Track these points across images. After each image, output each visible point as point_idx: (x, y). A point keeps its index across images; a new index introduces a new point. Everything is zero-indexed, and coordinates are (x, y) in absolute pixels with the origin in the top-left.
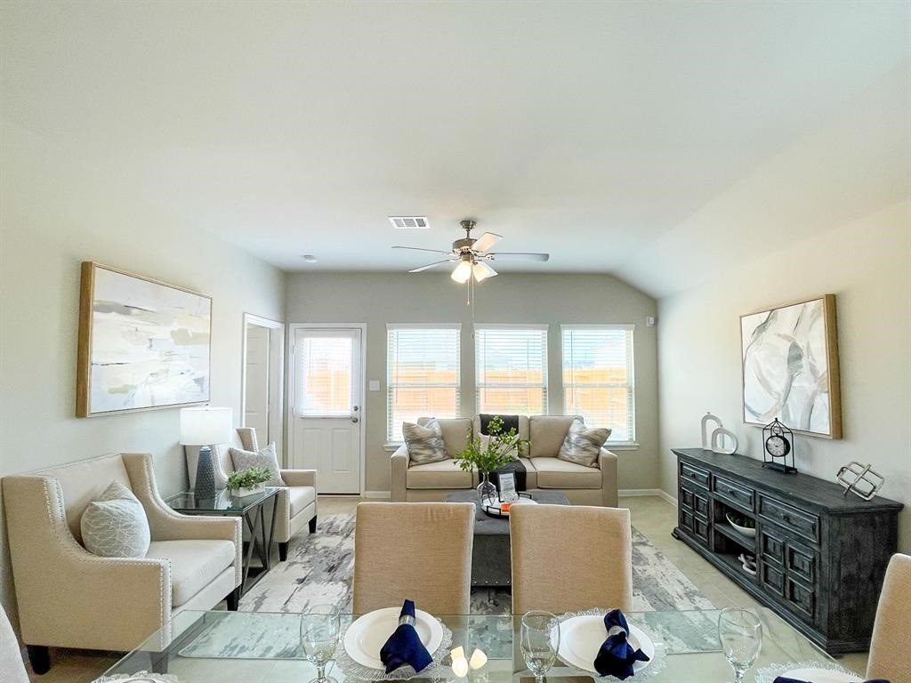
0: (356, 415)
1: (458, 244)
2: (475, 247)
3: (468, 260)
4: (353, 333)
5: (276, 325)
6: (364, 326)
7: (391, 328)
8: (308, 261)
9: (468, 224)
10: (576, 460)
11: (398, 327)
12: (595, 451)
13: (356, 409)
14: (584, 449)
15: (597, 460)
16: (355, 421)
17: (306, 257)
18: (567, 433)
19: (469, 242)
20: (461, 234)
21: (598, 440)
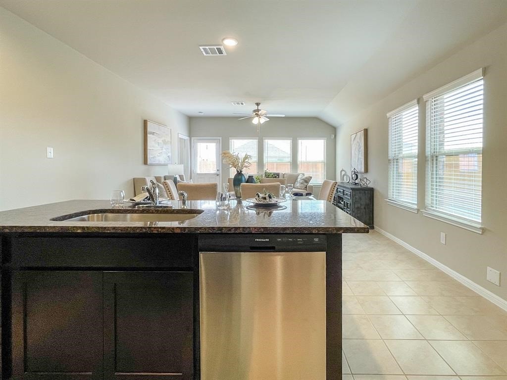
0: (218, 173)
1: (255, 111)
2: (260, 112)
3: (258, 116)
4: (216, 141)
5: (187, 138)
6: (220, 138)
7: (231, 139)
8: (200, 114)
9: (258, 104)
10: (299, 187)
11: (234, 139)
12: (306, 184)
13: (218, 170)
14: (302, 184)
15: (306, 188)
16: (218, 175)
17: (200, 112)
18: (297, 179)
19: (258, 110)
20: (256, 107)
21: (307, 180)
